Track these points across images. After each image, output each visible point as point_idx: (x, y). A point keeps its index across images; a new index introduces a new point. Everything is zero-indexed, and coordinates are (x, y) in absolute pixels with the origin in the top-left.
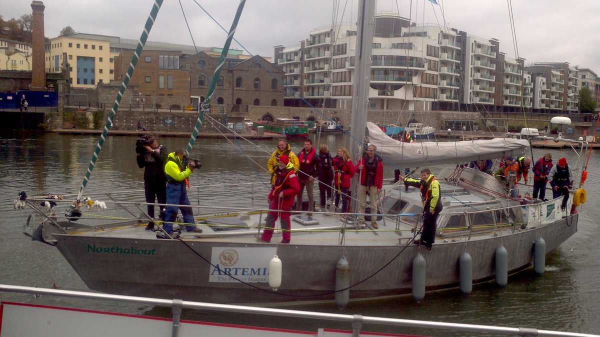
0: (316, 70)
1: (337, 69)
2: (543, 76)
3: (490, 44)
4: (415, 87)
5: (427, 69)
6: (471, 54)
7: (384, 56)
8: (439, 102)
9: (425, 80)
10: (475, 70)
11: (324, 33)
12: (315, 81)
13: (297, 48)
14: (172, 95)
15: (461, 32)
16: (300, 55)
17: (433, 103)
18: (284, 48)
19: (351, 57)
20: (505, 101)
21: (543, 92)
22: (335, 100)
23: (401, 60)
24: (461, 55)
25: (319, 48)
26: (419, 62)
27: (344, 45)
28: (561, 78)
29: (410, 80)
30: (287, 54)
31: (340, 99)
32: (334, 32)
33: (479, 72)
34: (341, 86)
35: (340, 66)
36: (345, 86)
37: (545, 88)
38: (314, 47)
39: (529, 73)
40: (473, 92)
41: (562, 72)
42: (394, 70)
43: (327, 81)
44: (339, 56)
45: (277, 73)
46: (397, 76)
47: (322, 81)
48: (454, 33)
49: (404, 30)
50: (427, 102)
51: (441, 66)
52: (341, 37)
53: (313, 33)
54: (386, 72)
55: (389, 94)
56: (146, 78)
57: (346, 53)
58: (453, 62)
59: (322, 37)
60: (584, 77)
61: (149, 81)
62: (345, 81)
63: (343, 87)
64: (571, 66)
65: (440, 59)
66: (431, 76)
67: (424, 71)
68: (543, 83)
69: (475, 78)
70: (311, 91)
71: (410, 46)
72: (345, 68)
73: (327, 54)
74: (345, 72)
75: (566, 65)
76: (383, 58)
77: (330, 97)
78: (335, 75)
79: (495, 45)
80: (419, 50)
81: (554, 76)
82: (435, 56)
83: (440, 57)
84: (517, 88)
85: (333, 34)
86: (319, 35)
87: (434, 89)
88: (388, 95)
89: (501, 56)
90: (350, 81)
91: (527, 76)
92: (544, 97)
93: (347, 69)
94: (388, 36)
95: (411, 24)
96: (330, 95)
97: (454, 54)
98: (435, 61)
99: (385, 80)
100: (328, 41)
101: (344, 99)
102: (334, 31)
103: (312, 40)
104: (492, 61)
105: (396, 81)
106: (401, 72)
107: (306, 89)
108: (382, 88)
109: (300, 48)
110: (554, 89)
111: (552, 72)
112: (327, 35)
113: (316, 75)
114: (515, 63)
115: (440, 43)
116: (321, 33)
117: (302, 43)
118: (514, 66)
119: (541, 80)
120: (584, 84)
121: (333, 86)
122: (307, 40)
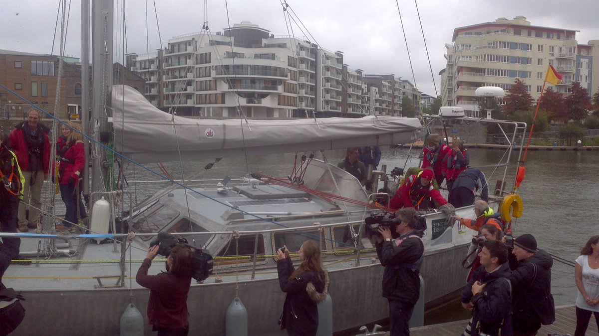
0: (177, 78)
1: (200, 77)
2: (376, 87)
3: (336, 57)
4: (279, 95)
5: (290, 79)
6: (322, 65)
7: (250, 65)
8: (299, 109)
9: (286, 89)
10: (326, 80)
11: (184, 42)
12: (175, 89)
13: (153, 55)
14: (47, 103)
15: (313, 45)
16: (156, 64)
17: (294, 110)
18: (137, 56)
19: (216, 66)
20: (349, 109)
21: (376, 101)
22: (199, 109)
23: (266, 69)
24: (314, 65)
25: (179, 57)
26: (283, 72)
27: (208, 54)
28: (390, 88)
29: (276, 89)
30: (141, 62)
31: (205, 107)
32: (196, 42)
33: (329, 82)
34: (206, 95)
35: (204, 74)
36: (210, 94)
37: (378, 97)
38: (173, 55)
39: (365, 84)
40: (325, 100)
41: (389, 83)
42: (260, 79)
43: (190, 89)
44: (202, 65)
45: (137, 81)
46: (262, 85)
47: (186, 90)
48: (308, 45)
49: (264, 41)
50: (289, 110)
51: (300, 76)
52: (203, 46)
53: (172, 42)
54: (253, 81)
55: (257, 102)
56: (16, 85)
57: (210, 62)
58: (308, 72)
59: (183, 46)
60: (404, 87)
61: (20, 88)
62: (210, 90)
63: (208, 96)
64: (396, 77)
65: (299, 69)
66: (292, 86)
67: (286, 80)
68: (376, 92)
69: (326, 88)
70: (170, 99)
71: (273, 57)
72: (210, 76)
73: (190, 62)
74: (210, 81)
75: (392, 76)
76: (249, 67)
77: (194, 105)
78: (199, 84)
79: (339, 57)
80: (281, 61)
81: (384, 86)
82: (294, 67)
83: (299, 68)
84: (358, 97)
85: (194, 43)
86: (179, 44)
87: (294, 97)
88: (255, 103)
89: (345, 67)
90: (216, 89)
91: (364, 86)
92: (377, 105)
93: (213, 78)
94: (251, 47)
95: (270, 35)
96: (194, 104)
97: (309, 64)
98: (294, 71)
99: (252, 89)
100: (190, 49)
101: (210, 107)
102: (196, 40)
103: (170, 48)
104: (338, 72)
105: (262, 89)
106: (266, 81)
107: (165, 97)
108: (250, 97)
109: (157, 56)
110: (384, 98)
111: (383, 82)
112: (188, 44)
113: (177, 84)
114: (356, 74)
115: (298, 54)
116: (182, 42)
117: (159, 52)
118: (354, 77)
119: (374, 89)
120: (404, 93)
121: (196, 95)
122: (166, 48)
